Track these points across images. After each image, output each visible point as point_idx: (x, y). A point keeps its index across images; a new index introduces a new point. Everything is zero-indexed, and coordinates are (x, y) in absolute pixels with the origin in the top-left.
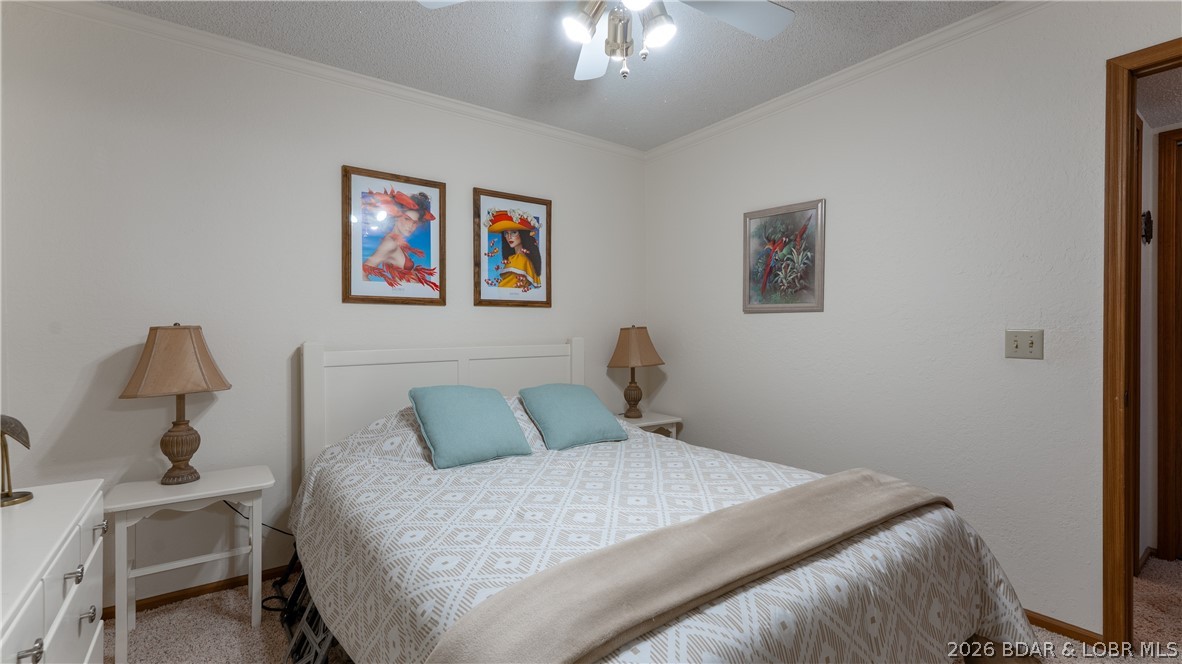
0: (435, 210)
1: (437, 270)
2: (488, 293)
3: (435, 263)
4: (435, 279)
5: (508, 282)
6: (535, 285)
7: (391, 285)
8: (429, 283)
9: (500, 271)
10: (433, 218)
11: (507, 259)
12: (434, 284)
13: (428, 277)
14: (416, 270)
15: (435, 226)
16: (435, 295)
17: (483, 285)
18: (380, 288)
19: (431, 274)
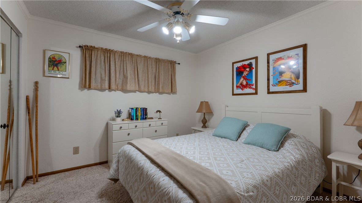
0: (254, 66)
1: (255, 84)
2: (272, 89)
3: (254, 82)
4: (254, 87)
5: (282, 84)
6: (297, 83)
7: (242, 90)
8: (252, 88)
9: (278, 81)
10: (253, 68)
11: (282, 75)
12: (254, 88)
13: (252, 87)
14: (249, 85)
15: (254, 71)
16: (254, 91)
17: (271, 86)
18: (240, 91)
19: (253, 86)
